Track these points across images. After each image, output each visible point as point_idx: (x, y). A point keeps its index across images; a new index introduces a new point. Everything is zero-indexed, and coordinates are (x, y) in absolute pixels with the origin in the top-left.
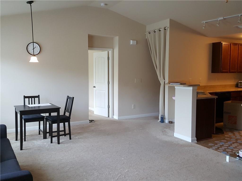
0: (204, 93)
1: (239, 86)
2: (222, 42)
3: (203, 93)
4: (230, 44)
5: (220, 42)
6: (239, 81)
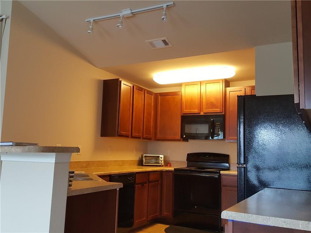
0: (89, 176)
1: (145, 163)
2: (120, 80)
3: (86, 177)
4: (133, 87)
5: (118, 79)
6: (144, 155)
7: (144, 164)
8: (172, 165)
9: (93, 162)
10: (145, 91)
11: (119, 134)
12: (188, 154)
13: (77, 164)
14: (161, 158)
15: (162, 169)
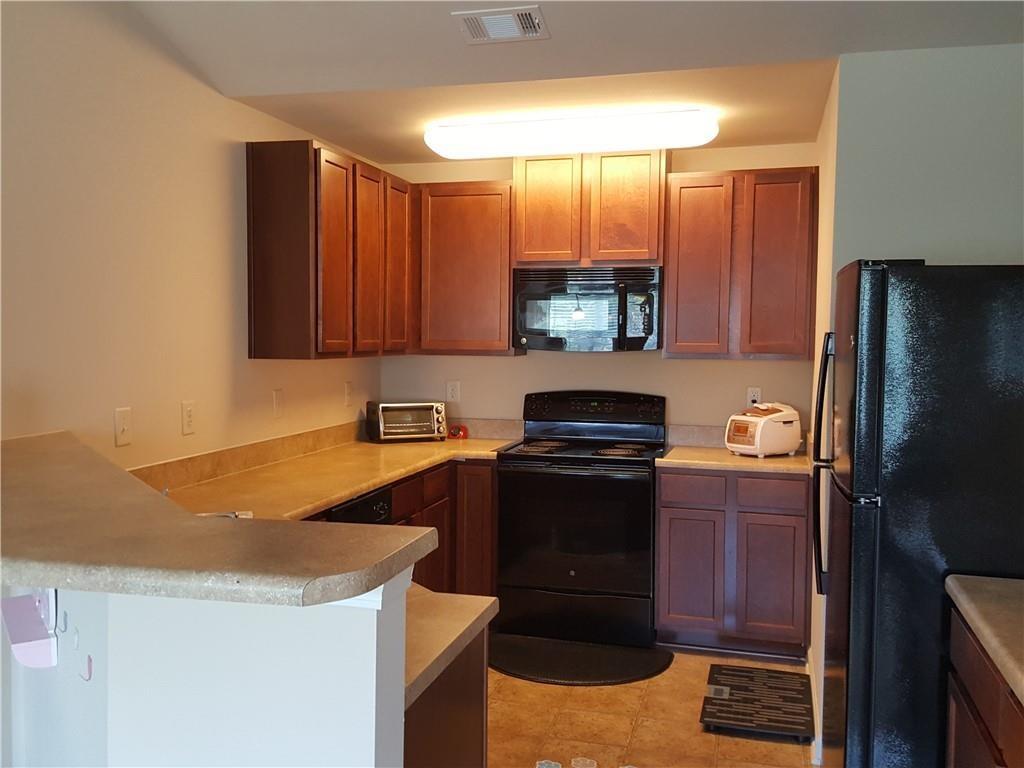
2: (316, 145)
4: (354, 167)
5: (307, 142)
6: (381, 405)
7: (383, 437)
8: (471, 432)
9: (233, 453)
10: (385, 180)
11: (320, 350)
12: (528, 397)
13: (187, 470)
14: (438, 412)
15: (454, 455)
